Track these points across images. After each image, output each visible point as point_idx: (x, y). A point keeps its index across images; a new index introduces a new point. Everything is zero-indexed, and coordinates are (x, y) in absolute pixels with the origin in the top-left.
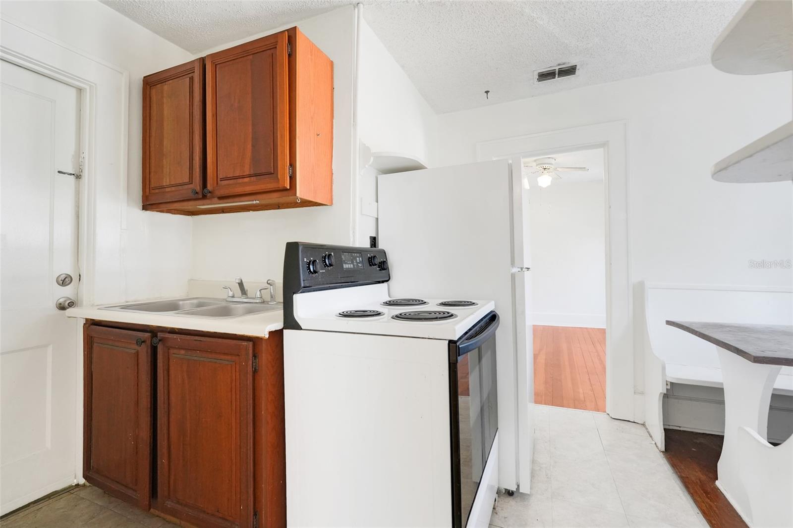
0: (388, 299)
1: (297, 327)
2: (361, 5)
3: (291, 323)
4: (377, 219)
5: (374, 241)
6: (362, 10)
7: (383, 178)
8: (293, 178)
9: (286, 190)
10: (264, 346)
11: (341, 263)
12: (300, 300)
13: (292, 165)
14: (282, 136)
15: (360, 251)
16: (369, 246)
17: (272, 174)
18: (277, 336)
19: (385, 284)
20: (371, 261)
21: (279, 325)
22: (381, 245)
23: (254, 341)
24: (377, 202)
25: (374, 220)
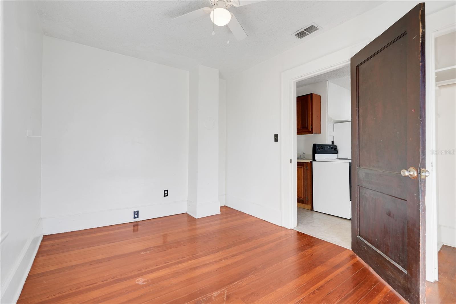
0: (337, 158)
1: (315, 161)
2: (329, 81)
3: (314, 160)
4: (334, 136)
5: (333, 143)
6: (329, 83)
7: (336, 125)
8: (312, 129)
9: (310, 131)
10: (309, 164)
11: (325, 148)
12: (316, 155)
13: (312, 126)
14: (309, 119)
15: (329, 145)
16: (331, 144)
17: (307, 128)
18: (311, 162)
19: (336, 155)
20: (332, 148)
21: (312, 161)
22: (335, 144)
23: (307, 163)
24: (334, 131)
25: (333, 137)
